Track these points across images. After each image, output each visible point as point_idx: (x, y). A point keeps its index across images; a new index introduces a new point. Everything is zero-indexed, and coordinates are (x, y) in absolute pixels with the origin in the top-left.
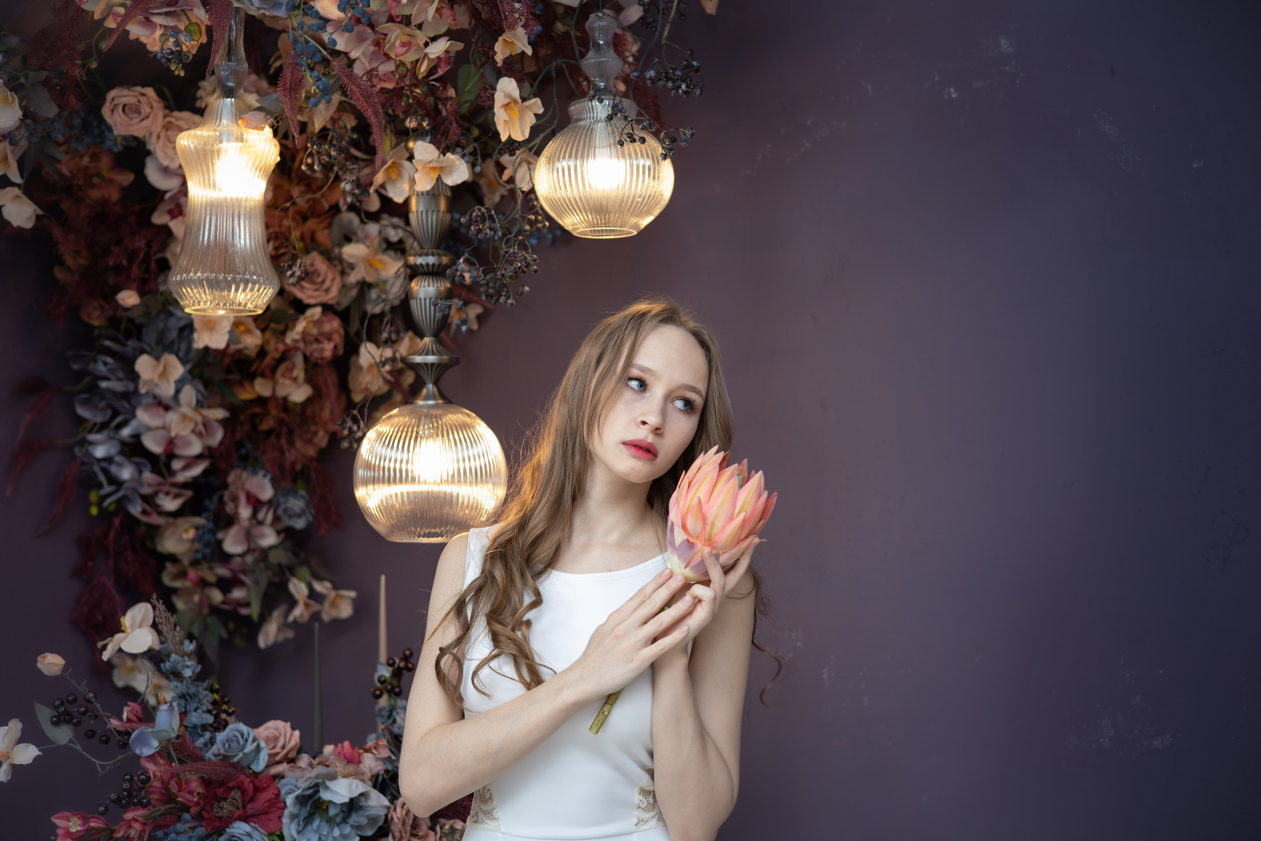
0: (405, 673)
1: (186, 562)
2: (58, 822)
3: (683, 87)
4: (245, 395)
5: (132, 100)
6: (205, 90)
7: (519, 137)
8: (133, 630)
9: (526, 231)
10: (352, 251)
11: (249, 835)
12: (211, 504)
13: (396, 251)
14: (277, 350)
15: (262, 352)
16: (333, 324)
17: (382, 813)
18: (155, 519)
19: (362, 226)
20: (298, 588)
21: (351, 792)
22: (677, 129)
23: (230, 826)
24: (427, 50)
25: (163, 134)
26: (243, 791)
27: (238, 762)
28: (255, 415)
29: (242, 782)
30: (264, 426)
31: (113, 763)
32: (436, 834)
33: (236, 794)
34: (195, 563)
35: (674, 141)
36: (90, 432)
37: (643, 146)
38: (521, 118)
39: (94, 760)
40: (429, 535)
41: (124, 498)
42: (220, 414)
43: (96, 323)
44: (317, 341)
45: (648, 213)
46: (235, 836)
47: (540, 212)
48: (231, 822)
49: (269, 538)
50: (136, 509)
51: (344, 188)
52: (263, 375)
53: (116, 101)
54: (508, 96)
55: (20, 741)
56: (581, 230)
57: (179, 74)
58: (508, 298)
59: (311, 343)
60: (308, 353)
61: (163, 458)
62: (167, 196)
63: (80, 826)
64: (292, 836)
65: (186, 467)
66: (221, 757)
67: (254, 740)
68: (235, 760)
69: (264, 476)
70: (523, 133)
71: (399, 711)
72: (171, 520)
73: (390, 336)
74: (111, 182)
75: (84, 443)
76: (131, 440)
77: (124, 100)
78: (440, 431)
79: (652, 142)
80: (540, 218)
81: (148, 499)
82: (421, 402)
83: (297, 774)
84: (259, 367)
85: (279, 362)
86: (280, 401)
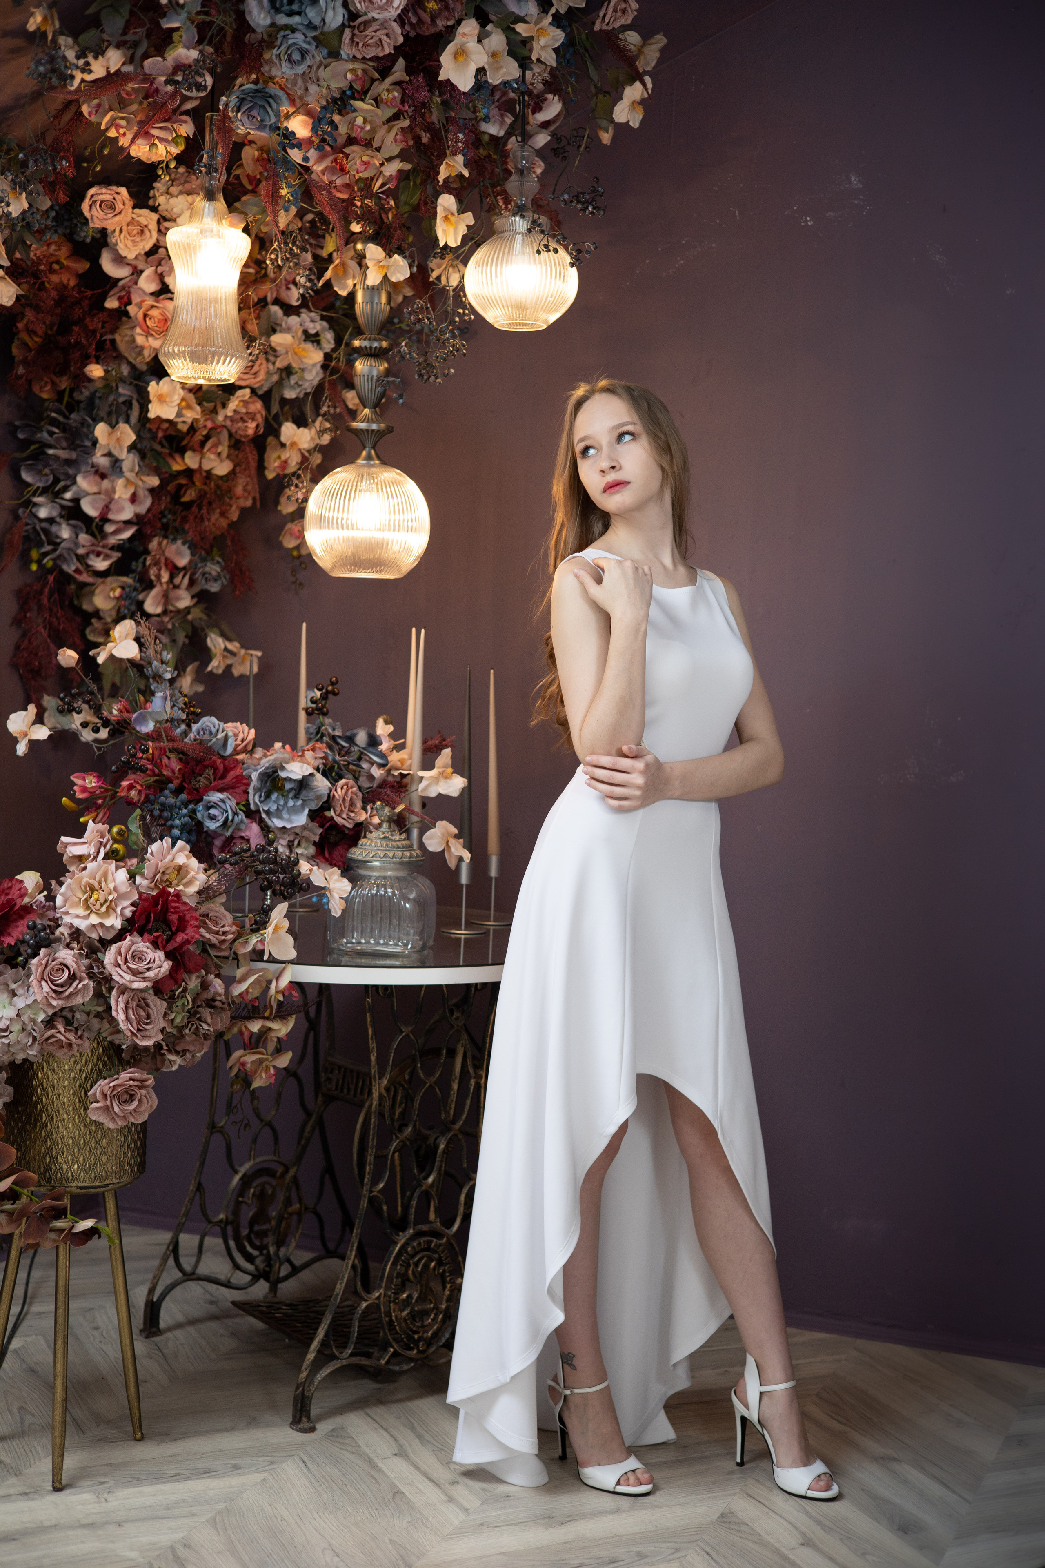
0: (331, 697)
1: (109, 619)
2: (76, 781)
3: (590, 209)
4: (176, 467)
5: (108, 197)
6: (157, 192)
7: (453, 244)
8: (121, 640)
9: (456, 322)
10: (277, 339)
11: (223, 801)
12: (137, 566)
13: (313, 342)
14: (205, 426)
15: (192, 429)
16: (258, 406)
17: (326, 792)
18: (85, 578)
19: (285, 318)
20: (216, 642)
21: (302, 772)
22: (584, 243)
23: (206, 795)
24: (383, 169)
25: (124, 229)
26: (216, 769)
27: (211, 747)
28: (180, 486)
29: (215, 762)
30: (186, 499)
31: (106, 747)
33: (209, 771)
35: (579, 251)
36: (34, 495)
37: (555, 255)
38: (455, 229)
41: (60, 556)
42: (155, 481)
43: (45, 396)
44: (242, 420)
45: (556, 311)
46: (211, 802)
48: (207, 792)
49: (184, 600)
50: (70, 568)
52: (193, 449)
53: (94, 199)
54: (446, 209)
55: (34, 723)
56: (502, 322)
58: (437, 378)
59: (238, 423)
60: (233, 431)
61: (97, 520)
62: (121, 283)
63: (95, 782)
64: (255, 803)
65: (115, 532)
66: (199, 742)
67: (223, 731)
68: (209, 744)
69: (183, 543)
70: (456, 241)
71: (327, 726)
72: (100, 579)
73: (328, 410)
74: (68, 268)
75: (28, 504)
76: (70, 504)
77: (102, 197)
78: (378, 487)
79: (562, 252)
80: (467, 312)
81: (81, 559)
82: (360, 461)
83: (255, 762)
84: (189, 442)
85: (207, 438)
86: (204, 474)
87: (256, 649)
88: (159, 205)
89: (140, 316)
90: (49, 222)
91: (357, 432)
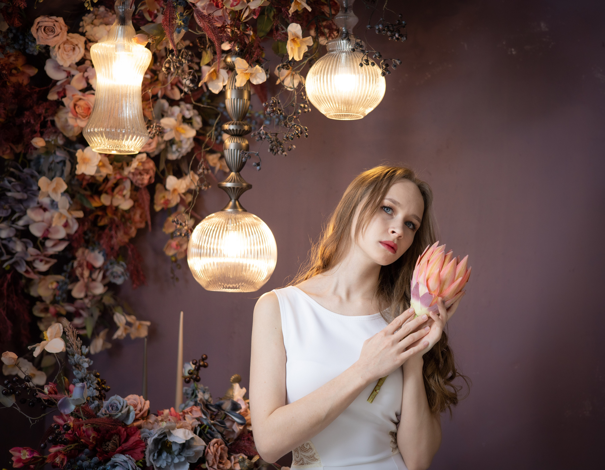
0: (202, 368)
1: (48, 302)
2: (13, 453)
3: (396, 35)
4: (95, 204)
5: (51, 24)
6: (86, 22)
7: (297, 59)
8: (51, 339)
9: (299, 113)
10: (166, 122)
11: (126, 462)
12: (67, 268)
13: (188, 123)
14: (115, 178)
15: (106, 180)
16: (151, 164)
17: (202, 449)
18: (32, 276)
19: (170, 108)
20: (120, 318)
21: (186, 437)
22: (391, 59)
23: (113, 457)
24: (249, 4)
25: (62, 46)
26: (120, 436)
27: (117, 419)
28: (97, 217)
29: (120, 431)
30: (101, 224)
31: (39, 419)
32: (231, 462)
33: (116, 438)
34: (54, 302)
35: (387, 65)
37: (372, 67)
38: (300, 48)
39: (27, 417)
40: (233, 288)
41: (15, 263)
42: (80, 214)
43: (6, 157)
44: (141, 174)
45: (370, 106)
46: (117, 463)
47: (308, 102)
48: (114, 454)
49: (99, 289)
50: (22, 269)
51: (185, 83)
52: (106, 193)
53: (40, 25)
54: (294, 34)
56: (332, 114)
57: (89, 10)
58: (283, 152)
59: (137, 176)
60: (134, 181)
61: (41, 239)
62: (59, 83)
63: (28, 455)
64: (150, 462)
65: (54, 246)
66: (108, 415)
67: (126, 407)
68: (117, 417)
69: (99, 252)
70: (299, 57)
71: (199, 390)
72: (42, 277)
73: (203, 172)
74: (23, 73)
76: (22, 228)
77: (45, 24)
78: (239, 227)
79: (376, 66)
80: (306, 106)
81: (29, 264)
82: (229, 210)
83: (150, 426)
84: (104, 188)
85: (116, 185)
86: (114, 208)
87: (145, 320)
88: (86, 32)
89: (71, 105)
90: (9, 41)
91: (226, 189)
